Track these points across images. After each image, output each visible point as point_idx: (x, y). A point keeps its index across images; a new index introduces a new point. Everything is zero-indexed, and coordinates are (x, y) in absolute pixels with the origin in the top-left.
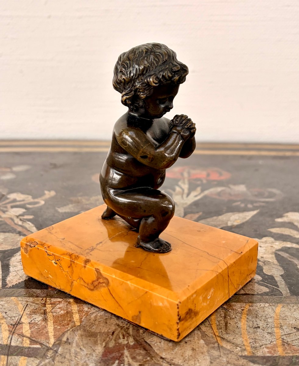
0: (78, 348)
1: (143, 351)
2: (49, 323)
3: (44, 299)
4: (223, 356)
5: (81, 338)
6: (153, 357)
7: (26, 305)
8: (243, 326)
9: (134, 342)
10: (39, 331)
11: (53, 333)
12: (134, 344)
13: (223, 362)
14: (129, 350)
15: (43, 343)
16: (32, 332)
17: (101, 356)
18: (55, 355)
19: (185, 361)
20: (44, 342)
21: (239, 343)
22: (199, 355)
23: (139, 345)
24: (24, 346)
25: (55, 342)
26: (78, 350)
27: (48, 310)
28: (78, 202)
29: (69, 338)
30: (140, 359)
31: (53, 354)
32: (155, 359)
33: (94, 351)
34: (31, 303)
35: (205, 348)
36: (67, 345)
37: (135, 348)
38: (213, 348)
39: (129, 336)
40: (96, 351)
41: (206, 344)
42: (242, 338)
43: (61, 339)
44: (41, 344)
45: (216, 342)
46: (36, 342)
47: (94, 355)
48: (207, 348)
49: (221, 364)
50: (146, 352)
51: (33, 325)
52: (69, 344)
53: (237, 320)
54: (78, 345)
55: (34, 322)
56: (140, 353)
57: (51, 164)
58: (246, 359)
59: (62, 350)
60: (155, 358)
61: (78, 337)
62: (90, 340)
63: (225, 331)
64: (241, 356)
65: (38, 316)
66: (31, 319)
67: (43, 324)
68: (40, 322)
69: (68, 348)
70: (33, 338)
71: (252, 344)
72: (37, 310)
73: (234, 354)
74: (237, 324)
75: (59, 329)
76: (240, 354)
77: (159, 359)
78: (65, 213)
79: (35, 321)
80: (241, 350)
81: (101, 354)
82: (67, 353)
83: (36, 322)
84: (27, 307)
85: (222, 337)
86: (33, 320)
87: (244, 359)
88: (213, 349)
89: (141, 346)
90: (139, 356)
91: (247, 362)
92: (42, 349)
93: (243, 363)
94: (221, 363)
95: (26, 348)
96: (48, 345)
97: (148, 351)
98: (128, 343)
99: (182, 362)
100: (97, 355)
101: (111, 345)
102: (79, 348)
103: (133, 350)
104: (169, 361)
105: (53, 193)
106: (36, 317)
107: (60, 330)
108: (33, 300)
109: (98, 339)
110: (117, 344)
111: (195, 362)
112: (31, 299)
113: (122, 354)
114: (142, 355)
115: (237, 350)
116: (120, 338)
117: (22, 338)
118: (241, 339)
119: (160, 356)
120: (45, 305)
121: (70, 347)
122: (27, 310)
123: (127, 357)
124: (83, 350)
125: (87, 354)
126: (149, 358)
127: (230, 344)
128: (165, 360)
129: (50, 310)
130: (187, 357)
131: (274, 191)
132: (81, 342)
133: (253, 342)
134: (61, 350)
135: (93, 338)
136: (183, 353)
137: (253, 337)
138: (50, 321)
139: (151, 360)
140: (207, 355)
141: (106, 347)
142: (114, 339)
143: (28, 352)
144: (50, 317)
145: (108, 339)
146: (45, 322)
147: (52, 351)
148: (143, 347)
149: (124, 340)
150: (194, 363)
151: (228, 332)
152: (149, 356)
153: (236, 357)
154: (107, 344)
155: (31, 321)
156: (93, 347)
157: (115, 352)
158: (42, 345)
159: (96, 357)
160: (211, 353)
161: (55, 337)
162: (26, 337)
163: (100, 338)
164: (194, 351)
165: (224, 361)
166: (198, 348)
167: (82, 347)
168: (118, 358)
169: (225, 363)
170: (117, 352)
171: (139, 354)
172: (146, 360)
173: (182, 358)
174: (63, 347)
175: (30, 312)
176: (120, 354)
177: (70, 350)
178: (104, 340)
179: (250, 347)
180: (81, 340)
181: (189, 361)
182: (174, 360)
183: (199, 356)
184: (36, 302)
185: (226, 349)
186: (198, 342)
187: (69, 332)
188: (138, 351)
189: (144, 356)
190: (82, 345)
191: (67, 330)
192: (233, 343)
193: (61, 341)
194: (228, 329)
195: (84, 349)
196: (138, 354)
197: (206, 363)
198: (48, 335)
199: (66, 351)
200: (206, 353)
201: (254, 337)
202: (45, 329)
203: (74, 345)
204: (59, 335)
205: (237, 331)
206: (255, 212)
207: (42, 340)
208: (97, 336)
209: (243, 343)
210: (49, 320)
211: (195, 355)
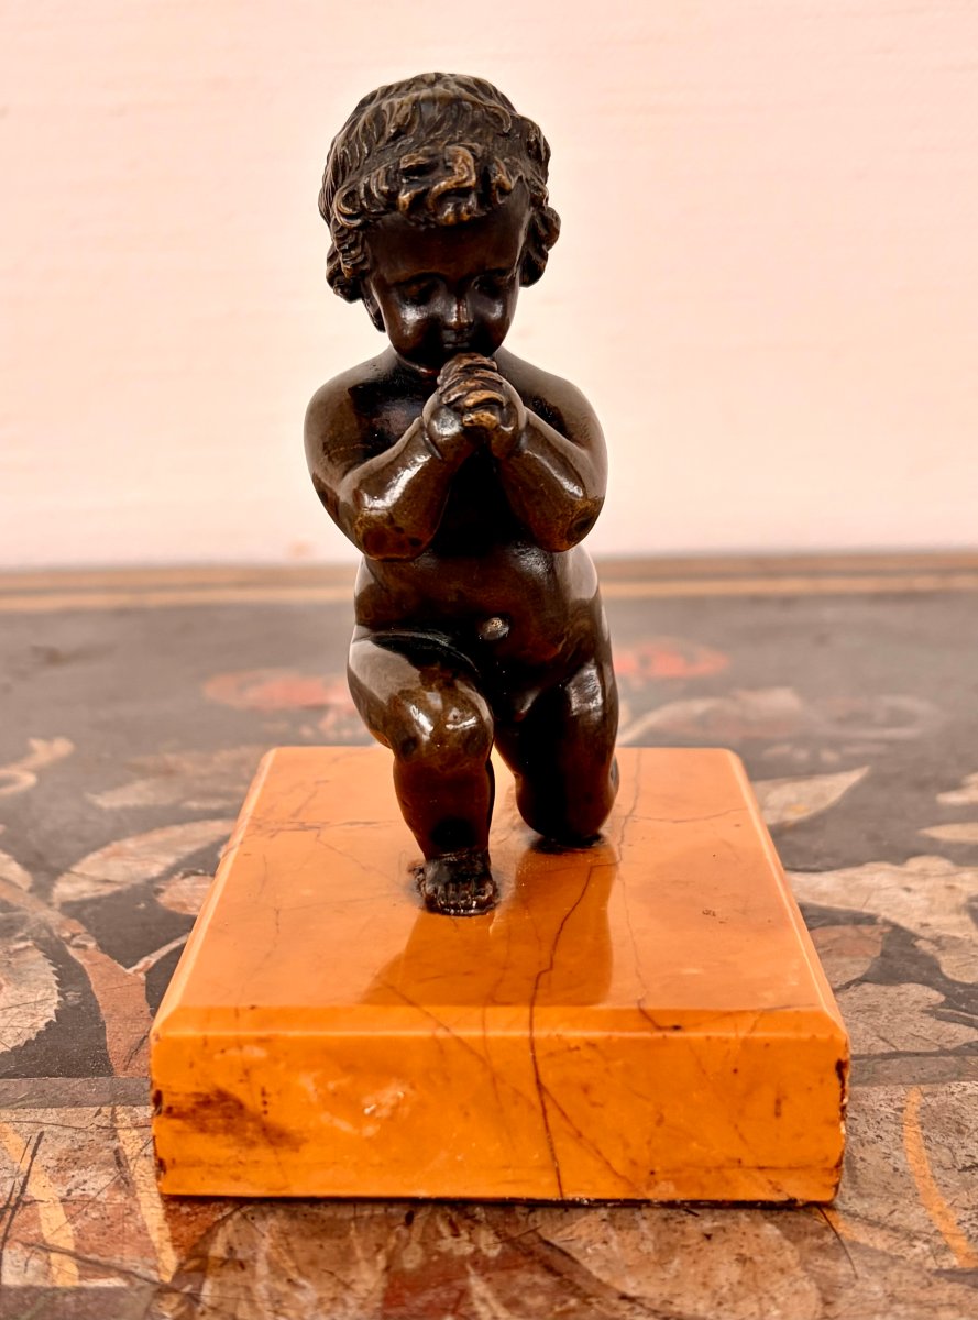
0: (279, 1278)
1: (543, 1277)
2: (143, 1195)
3: (106, 1110)
4: (867, 1276)
5: (283, 1242)
6: (590, 1296)
7: (37, 1135)
8: (917, 1166)
9: (500, 1247)
10: (108, 1226)
11: (167, 1230)
12: (503, 1254)
13: (871, 1297)
14: (487, 1275)
15: (133, 1270)
16: (79, 1230)
17: (378, 1305)
18: (191, 1310)
19: (720, 1304)
20: (136, 1267)
21: (916, 1228)
22: (774, 1279)
23: (525, 1255)
24: (59, 1284)
25: (181, 1265)
26: (282, 1287)
27: (128, 1151)
28: (168, 773)
29: (237, 1247)
30: (540, 1308)
31: (182, 1309)
32: (599, 1302)
33: (347, 1287)
34: (55, 1129)
35: (788, 1254)
36: (233, 1273)
37: (508, 1268)
38: (821, 1249)
39: (477, 1227)
40: (354, 1286)
41: (787, 1237)
42: (923, 1209)
43: (207, 1253)
44: (125, 1274)
45: (826, 1228)
46: (107, 1269)
47: (351, 1302)
48: (796, 1253)
49: (867, 1304)
50: (557, 1279)
51: (78, 1207)
52: (239, 1269)
53: (887, 1147)
54: (276, 1270)
55: (82, 1195)
56: (535, 1284)
57: (36, 650)
58: (962, 1282)
59: (217, 1293)
60: (600, 1299)
61: (271, 1241)
62: (321, 1247)
63: (852, 1188)
64: (939, 1273)
65: (93, 1173)
66: (68, 1187)
67: (119, 1201)
68: (105, 1195)
69: (239, 1283)
70: (87, 1253)
71: (967, 1225)
72: (85, 1151)
73: (909, 1268)
74: (891, 1161)
75: (188, 1214)
76: (931, 1263)
77: (615, 1302)
78: (125, 810)
79: (83, 1190)
80: (932, 1251)
81: (379, 1295)
82: (238, 1299)
83: (88, 1196)
84: (42, 1144)
85: (844, 1211)
86: (76, 1188)
87: (951, 1281)
88: (823, 1254)
89: (530, 1259)
90: (533, 1295)
91: (967, 1290)
92: (135, 1294)
93: (950, 1296)
94: (865, 1300)
95: (66, 1292)
96: (153, 1275)
97: (566, 1276)
98: (478, 1250)
99: (712, 1309)
100: (360, 1302)
101: (412, 1260)
102: (285, 1280)
103: (503, 1276)
104: (656, 1305)
105: (62, 747)
106: (86, 1178)
107: (193, 1218)
108: (62, 1115)
109: (351, 1241)
110: (435, 1258)
111: (761, 1305)
112: (52, 1115)
113: (464, 1293)
114: (543, 1293)
115: (917, 1250)
116: (441, 1237)
117: (44, 1256)
118: (920, 1211)
119: (618, 1292)
120: (112, 1132)
121: (246, 1279)
122: (45, 1152)
123: (484, 1301)
124: (303, 1288)
125: (321, 1301)
126: (573, 1302)
127: (885, 1233)
128: (642, 1305)
129: (136, 1150)
130: (725, 1290)
131: (906, 703)
132: (286, 1258)
133: (970, 1219)
134: (212, 1291)
135: (336, 1242)
136: (705, 1276)
137: (965, 1201)
138: (143, 1188)
139: (585, 1306)
140: (804, 1278)
141: (392, 1270)
142: (418, 1239)
143: (77, 1306)
144: (142, 1176)
145: (393, 1240)
146: (124, 1195)
147: (176, 1299)
148: (541, 1261)
149: (457, 1239)
150: (761, 1309)
151: (864, 1192)
152: (573, 1294)
153: (918, 1278)
154: (392, 1258)
155: (69, 1192)
156: (340, 1275)
157: (434, 1288)
158: (132, 1277)
159: (361, 1307)
160: (818, 1270)
161: (180, 1246)
162: (61, 1253)
163: (361, 1240)
164: (748, 1264)
165: (875, 1294)
166: (762, 1255)
167: (294, 1276)
168: (451, 1307)
169: (880, 1300)
170: (439, 1285)
171: (533, 1289)
172: (564, 1308)
173: (707, 1293)
174: (218, 1280)
175: (59, 1160)
176: (455, 1295)
177: (248, 1289)
178: (380, 1247)
179: (965, 1238)
180: (286, 1250)
181: (735, 1302)
182: (677, 1301)
183: (772, 1283)
184: (73, 1125)
185: (874, 1250)
186: (757, 1232)
187: (230, 1223)
188: (523, 1278)
189: (551, 1294)
190: (292, 1268)
191: (220, 1217)
192: (895, 1229)
193: (204, 1257)
194: (859, 1180)
195: (302, 1282)
196: (528, 1288)
197: (809, 1306)
198: (146, 1239)
199: (231, 1294)
200: (799, 1269)
201: (969, 1201)
202: (130, 1218)
203: (262, 1269)
204: (194, 1236)
205: (898, 1184)
206: (854, 777)
207: (128, 1258)
208: (347, 1233)
209: (931, 1226)
210: (141, 1185)
211: (754, 1279)
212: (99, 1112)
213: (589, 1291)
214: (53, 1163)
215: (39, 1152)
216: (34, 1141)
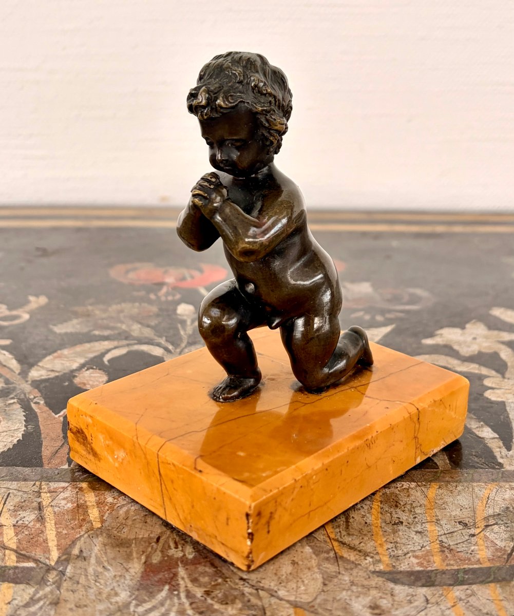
0: (100, 566)
1: (210, 568)
2: (49, 524)
3: (38, 483)
4: (343, 573)
5: (104, 549)
6: (227, 578)
7: (7, 494)
8: (375, 521)
9: (194, 553)
10: (32, 539)
11: (56, 541)
12: (195, 557)
13: (344, 583)
14: (186, 567)
15: (39, 559)
16: (19, 540)
17: (139, 579)
18: (61, 579)
19: (280, 583)
20: (41, 558)
21: (369, 551)
22: (305, 573)
23: (204, 558)
24: (8, 564)
25: (59, 557)
26: (100, 569)
27: (44, 503)
28: (88, 315)
29: (84, 550)
30: (206, 583)
31: (57, 578)
32: (230, 581)
33: (127, 570)
34: (15, 492)
35: (313, 561)
36: (80, 562)
37: (196, 564)
38: (327, 559)
39: (186, 544)
40: (130, 570)
41: (314, 553)
42: (374, 542)
43: (71, 552)
44: (36, 561)
45: (331, 550)
46: (28, 558)
47: (128, 577)
48: (317, 561)
49: (340, 586)
50: (214, 570)
51: (20, 529)
52: (83, 560)
53: (365, 512)
54: (99, 562)
55: (22, 523)
56: (205, 572)
57: (38, 249)
58: (382, 577)
59: (72, 571)
61: (98, 548)
62: (119, 551)
63: (346, 531)
64: (374, 572)
65: (28, 513)
66: (17, 519)
67: (37, 527)
68: (32, 524)
69: (82, 567)
70: (21, 550)
71: (390, 550)
72: (26, 503)
73: (362, 570)
74: (365, 519)
75: (66, 534)
76: (372, 568)
77: (237, 581)
78: (66, 334)
79: (23, 521)
80: (373, 562)
81: (139, 575)
82: (81, 574)
83: (25, 524)
84: (9, 498)
85: (341, 542)
86: (21, 520)
87: (378, 576)
88: (327, 562)
89: (206, 560)
90: (204, 577)
91: (384, 581)
92: (39, 570)
93: (376, 583)
94: (341, 584)
95: (10, 568)
96: (47, 562)
97: (219, 568)
98: (184, 555)
99: (276, 585)
100: (132, 577)
101: (156, 559)
102: (102, 566)
103: (193, 567)
104: (254, 583)
105: (43, 300)
106: (25, 515)
107: (67, 536)
108: (19, 485)
109: (132, 549)
110: (166, 558)
111: (297, 584)
112: (14, 485)
113: (175, 575)
114: (209, 576)
115: (367, 561)
116: (169, 547)
117: (3, 551)
118: (372, 543)
119: (239, 576)
120: (39, 494)
121: (85, 565)
122: (9, 503)
123: (183, 578)
124: (109, 570)
125: (115, 576)
126: (220, 580)
127: (355, 553)
128: (248, 583)
129: (48, 503)
130: (284, 577)
131: (419, 292)
132: (104, 556)
133: (392, 548)
134: (70, 570)
135: (125, 549)
136: (277, 570)
137: (392, 539)
139: (225, 583)
140: (317, 573)
141: (147, 563)
142: (160, 549)
143: (14, 575)
144: (49, 515)
145: (150, 549)
146: (40, 524)
147: (55, 573)
148: (209, 561)
149: (176, 550)
150: (297, 586)
151: (351, 533)
152: (220, 577)
153: (365, 574)
154: (148, 557)
155: (17, 522)
156: (125, 564)
157: (163, 572)
158: (38, 563)
159: (131, 580)
160: (324, 569)
161: (60, 549)
162: (10, 550)
163: (136, 549)
164: (296, 565)
165: (345, 581)
166: (303, 561)
167: (106, 564)
168: (169, 581)
169: (347, 584)
170: (166, 570)
171: (204, 574)
172: (216, 583)
173: (276, 578)
174: (74, 565)
175: (15, 506)
176: (171, 575)
177: (86, 570)
178: (143, 552)
179: (388, 556)
180: (104, 553)
181: (287, 583)
182: (263, 581)
183: (304, 574)
184: (23, 490)
185: (349, 560)
186: (302, 550)
187: (82, 539)
188: (201, 568)
189: (212, 577)
190: (105, 561)
191: (79, 536)
192: (360, 551)
193: (69, 554)
194: (350, 527)
195: (109, 567)
196: (202, 573)
197: (317, 586)
198: (46, 545)
199: (79, 571)
200: (316, 568)
201: (393, 539)
202: (41, 535)
203: (93, 561)
204: (67, 544)
205: (365, 529)
206: (388, 329)
207: (38, 554)
208: (131, 545)
209: (375, 550)
210: (48, 520)
211: (297, 572)
212: (34, 484)
213: (227, 576)
214: (12, 508)
215: (7, 502)
216: (5, 497)
